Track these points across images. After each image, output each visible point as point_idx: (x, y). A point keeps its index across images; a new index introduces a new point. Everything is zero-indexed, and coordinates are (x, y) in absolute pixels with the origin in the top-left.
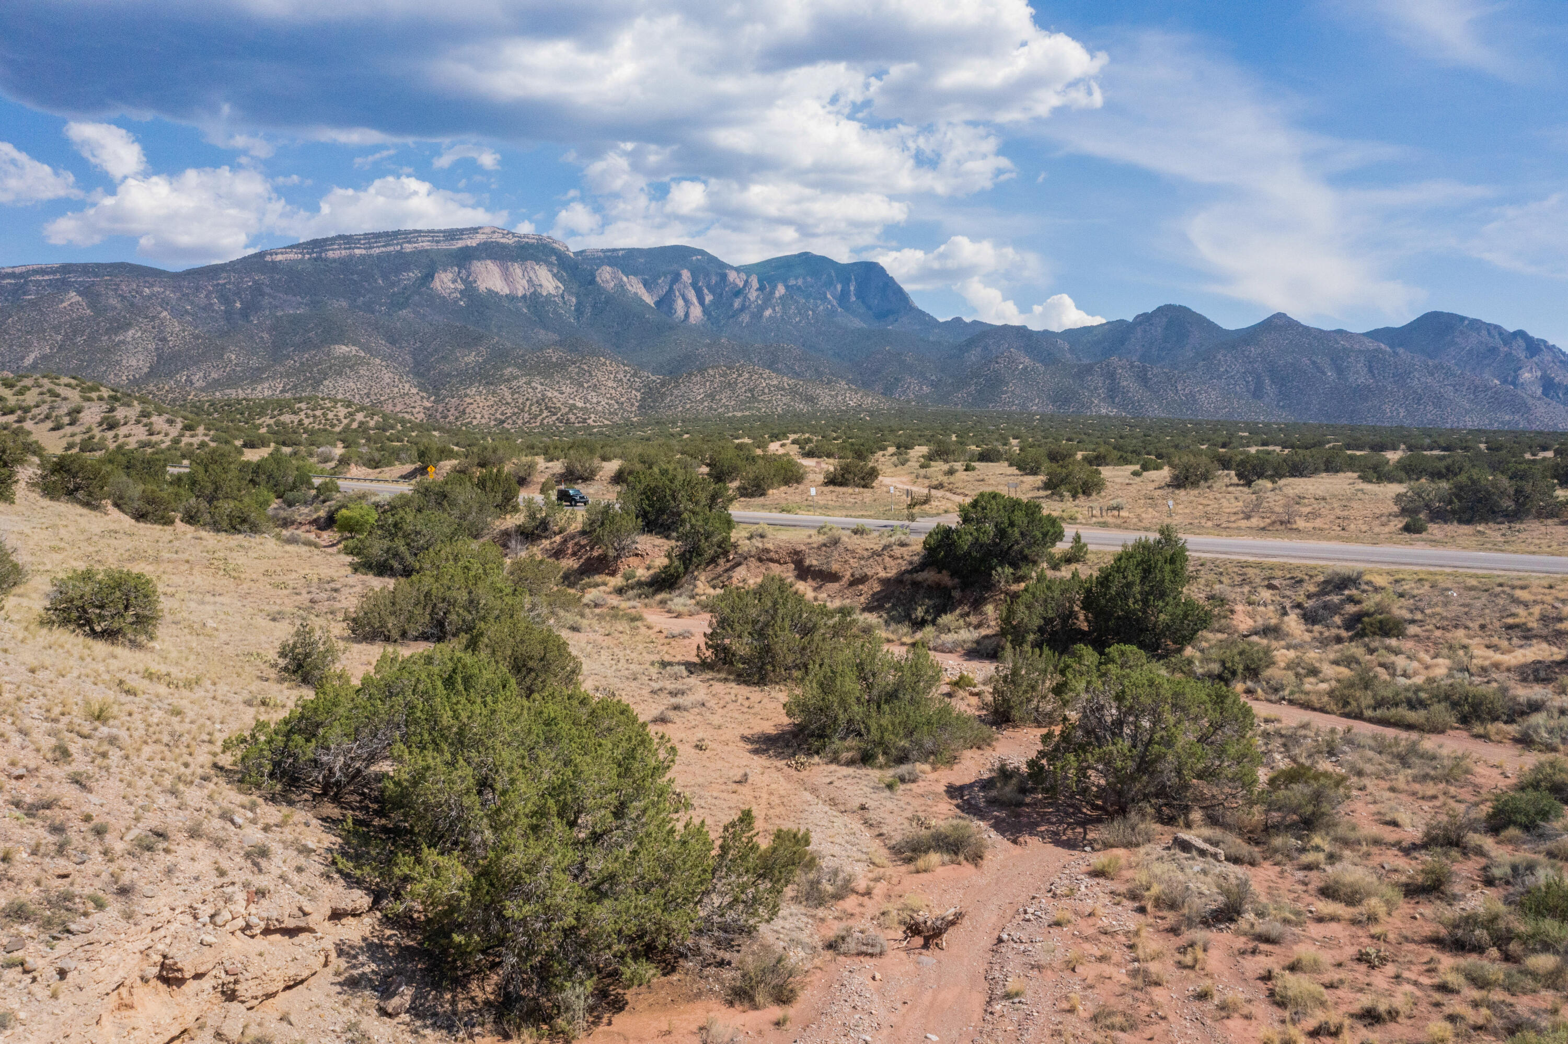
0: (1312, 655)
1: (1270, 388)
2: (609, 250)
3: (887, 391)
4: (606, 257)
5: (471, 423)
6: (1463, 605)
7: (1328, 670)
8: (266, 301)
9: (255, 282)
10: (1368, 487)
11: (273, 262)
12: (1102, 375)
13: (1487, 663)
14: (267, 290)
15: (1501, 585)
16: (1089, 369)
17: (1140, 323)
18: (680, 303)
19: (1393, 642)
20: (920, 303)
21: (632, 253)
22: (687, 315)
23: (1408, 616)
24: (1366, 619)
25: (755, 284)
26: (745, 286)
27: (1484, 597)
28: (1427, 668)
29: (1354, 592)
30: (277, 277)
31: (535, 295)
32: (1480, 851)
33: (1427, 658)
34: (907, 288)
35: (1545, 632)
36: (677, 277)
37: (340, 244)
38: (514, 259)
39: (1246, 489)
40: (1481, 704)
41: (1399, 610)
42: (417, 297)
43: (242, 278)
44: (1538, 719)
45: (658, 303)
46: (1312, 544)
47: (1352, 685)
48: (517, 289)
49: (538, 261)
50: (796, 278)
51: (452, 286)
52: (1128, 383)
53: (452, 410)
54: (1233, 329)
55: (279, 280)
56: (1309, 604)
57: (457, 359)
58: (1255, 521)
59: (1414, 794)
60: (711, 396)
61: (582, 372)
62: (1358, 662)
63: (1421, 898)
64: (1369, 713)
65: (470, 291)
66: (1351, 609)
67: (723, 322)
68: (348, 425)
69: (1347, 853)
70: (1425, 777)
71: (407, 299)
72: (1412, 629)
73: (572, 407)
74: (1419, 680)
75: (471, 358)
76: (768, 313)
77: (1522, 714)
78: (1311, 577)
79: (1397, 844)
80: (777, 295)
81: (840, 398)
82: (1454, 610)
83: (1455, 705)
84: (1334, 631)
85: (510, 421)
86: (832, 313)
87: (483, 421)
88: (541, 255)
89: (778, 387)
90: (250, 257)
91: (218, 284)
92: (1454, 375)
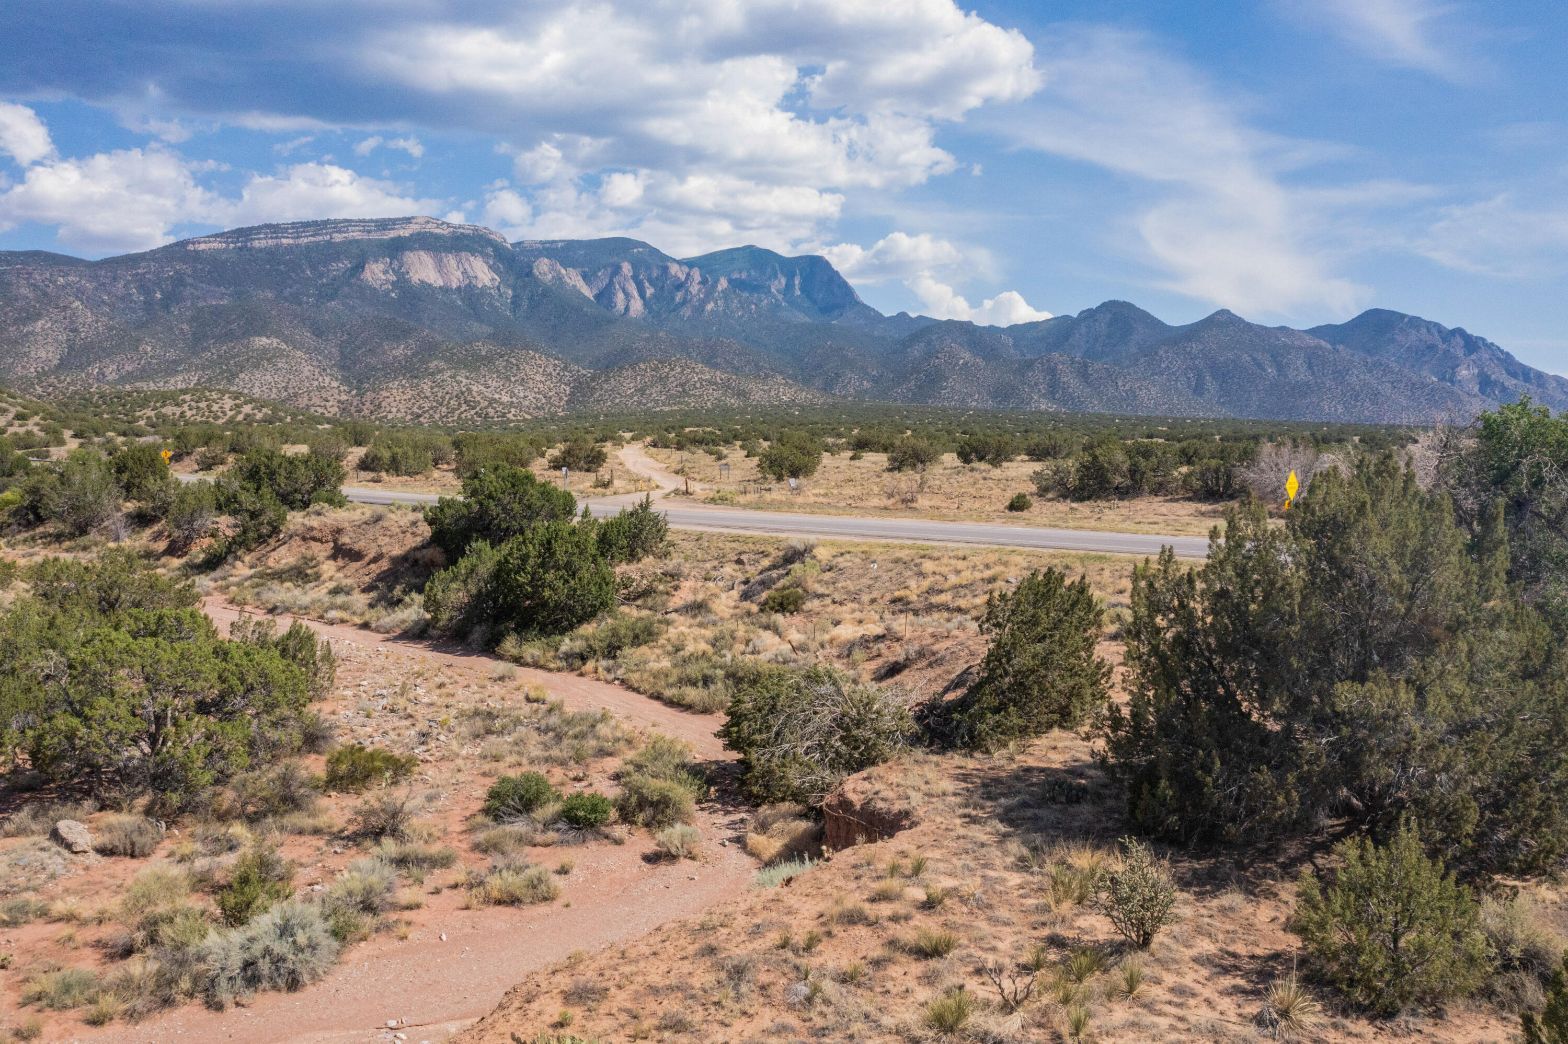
1: (1211, 385)
2: (547, 242)
3: (827, 387)
4: (544, 249)
5: (386, 417)
8: (188, 291)
9: (176, 272)
11: (195, 251)
12: (1043, 371)
14: (190, 280)
16: (1030, 365)
17: (1085, 319)
18: (620, 296)
20: (864, 298)
21: (571, 245)
22: (627, 309)
25: (696, 274)
26: (687, 279)
30: (200, 267)
31: (470, 287)
34: (851, 282)
36: (617, 270)
37: (266, 234)
38: (448, 250)
42: (346, 289)
43: (163, 268)
45: (597, 297)
48: (451, 281)
49: (473, 252)
50: (739, 272)
51: (384, 277)
52: (1069, 379)
53: (368, 404)
54: (1177, 325)
55: (202, 270)
57: (384, 352)
60: (642, 391)
61: (509, 366)
65: (402, 283)
67: (664, 316)
71: (336, 290)
73: (492, 402)
75: (399, 351)
76: (710, 306)
80: (720, 288)
81: (773, 393)
85: (427, 415)
86: (776, 307)
87: (399, 415)
88: (476, 246)
89: (710, 382)
90: (171, 246)
91: (137, 274)
92: (1392, 372)
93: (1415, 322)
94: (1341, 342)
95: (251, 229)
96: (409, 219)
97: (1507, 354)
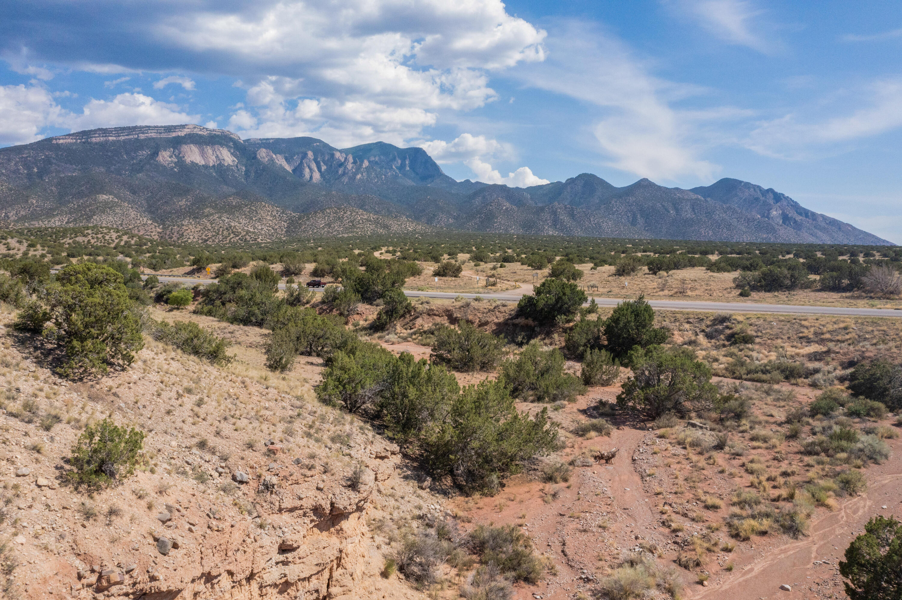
0: (714, 353)
1: (640, 220)
2: (264, 139)
3: (429, 221)
4: (262, 143)
5: (187, 241)
6: (779, 329)
7: (723, 359)
8: (53, 167)
9: (46, 156)
10: (715, 274)
11: (57, 144)
12: (549, 213)
13: (793, 353)
14: (54, 161)
15: (795, 319)
16: (542, 209)
17: (570, 184)
18: (307, 170)
19: (750, 346)
20: (446, 172)
21: (278, 141)
22: (311, 177)
23: (755, 334)
24: (736, 336)
25: (351, 159)
26: (345, 161)
27: (788, 325)
28: (767, 356)
29: (729, 324)
30: (60, 153)
31: (221, 165)
32: (808, 424)
33: (766, 352)
34: (438, 162)
35: (816, 339)
36: (305, 155)
37: (99, 134)
38: (207, 144)
39: (654, 276)
40: (793, 370)
41: (751, 332)
42: (148, 166)
43: (38, 154)
44: (818, 376)
45: (294, 171)
46: (698, 302)
47: (735, 365)
48: (209, 162)
49: (222, 145)
50: (375, 157)
51: (170, 160)
52: (564, 217)
53: (175, 234)
54: (620, 187)
55: (62, 155)
56: (708, 330)
57: (174, 203)
58: (666, 292)
59: (775, 406)
60: (329, 225)
61: (251, 211)
62: (736, 355)
63: (790, 439)
64: (744, 377)
65: (181, 163)
66: (728, 332)
67: (332, 182)
68: (118, 243)
69: (757, 426)
70: (778, 400)
71: (142, 167)
72: (757, 340)
73: (248, 232)
74: (765, 361)
75: (183, 203)
76: (359, 176)
77: (811, 374)
78: (707, 317)
79: (775, 423)
80: (364, 166)
81: (403, 226)
82: (775, 331)
83: (783, 371)
84: (722, 342)
85: (211, 240)
86: (396, 176)
87: (195, 240)
88: (223, 142)
89: (367, 220)
90: (42, 141)
91: (23, 157)
92: (737, 213)
93: (748, 185)
94: (708, 196)
95: (91, 131)
96: (184, 126)
97: (796, 203)
